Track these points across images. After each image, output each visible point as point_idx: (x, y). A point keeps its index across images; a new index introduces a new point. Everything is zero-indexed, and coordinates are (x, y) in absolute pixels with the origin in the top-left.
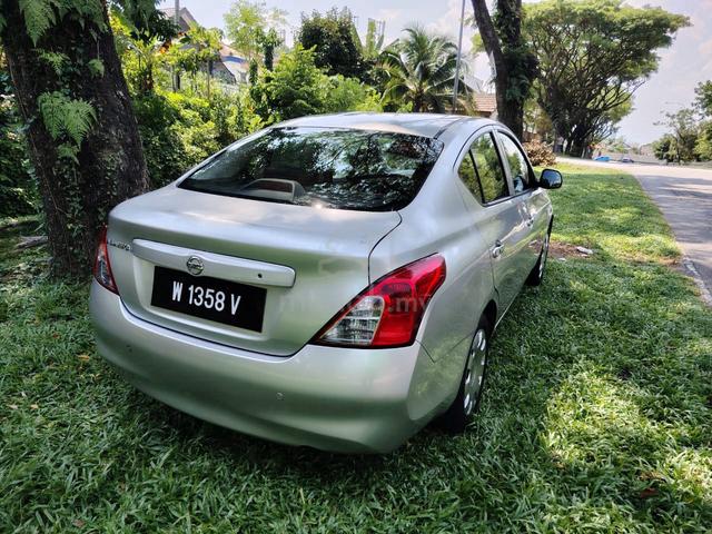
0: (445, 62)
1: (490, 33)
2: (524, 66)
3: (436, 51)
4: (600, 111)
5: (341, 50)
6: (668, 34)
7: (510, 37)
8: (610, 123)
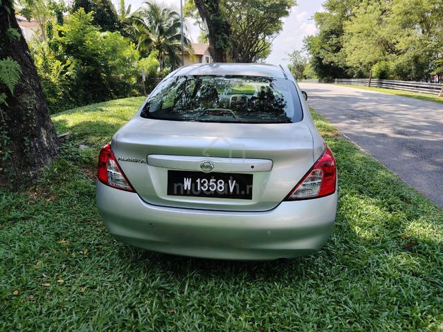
0: (172, 23)
1: (203, 7)
2: (223, 28)
3: (166, 16)
4: (255, 53)
5: (105, 15)
6: (287, 10)
7: (214, 9)
8: (260, 60)
